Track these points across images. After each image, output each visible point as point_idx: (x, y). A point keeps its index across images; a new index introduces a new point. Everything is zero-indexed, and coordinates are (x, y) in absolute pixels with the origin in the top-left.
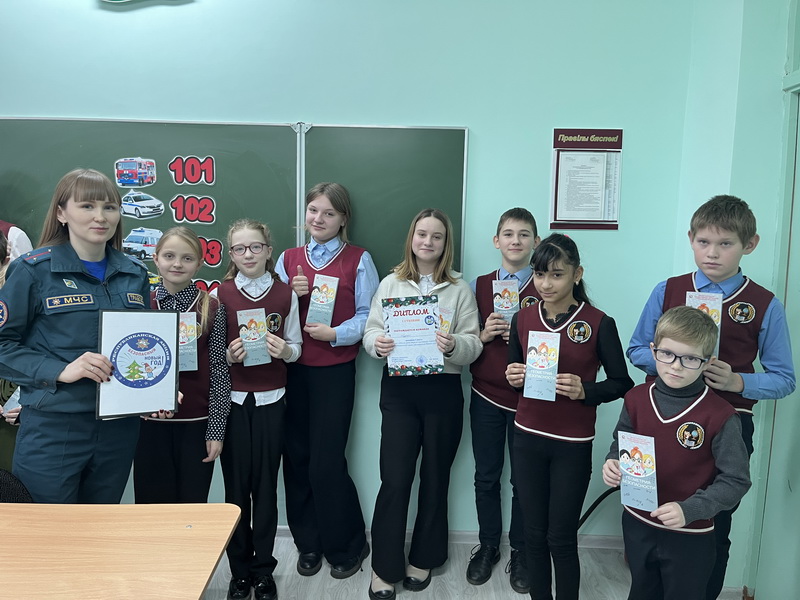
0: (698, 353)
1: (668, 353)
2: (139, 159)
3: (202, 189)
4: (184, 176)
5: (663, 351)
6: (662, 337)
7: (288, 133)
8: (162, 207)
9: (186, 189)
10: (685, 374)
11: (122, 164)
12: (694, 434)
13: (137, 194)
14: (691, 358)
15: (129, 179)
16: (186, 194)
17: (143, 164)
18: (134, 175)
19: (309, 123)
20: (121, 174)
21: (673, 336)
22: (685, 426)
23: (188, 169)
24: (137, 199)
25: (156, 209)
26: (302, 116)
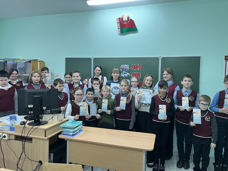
0: (208, 104)
1: (202, 104)
2: (125, 65)
3: (138, 71)
4: (134, 68)
5: (201, 103)
6: (201, 101)
7: (157, 59)
8: (130, 75)
9: (135, 71)
10: (205, 108)
11: (122, 66)
12: (209, 118)
13: (125, 72)
14: (207, 105)
15: (123, 69)
16: (135, 72)
17: (126, 66)
18: (124, 68)
19: (162, 56)
20: (122, 68)
21: (203, 101)
22: (206, 117)
23: (135, 67)
24: (125, 73)
25: (128, 75)
26: (161, 55)
